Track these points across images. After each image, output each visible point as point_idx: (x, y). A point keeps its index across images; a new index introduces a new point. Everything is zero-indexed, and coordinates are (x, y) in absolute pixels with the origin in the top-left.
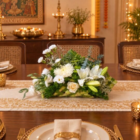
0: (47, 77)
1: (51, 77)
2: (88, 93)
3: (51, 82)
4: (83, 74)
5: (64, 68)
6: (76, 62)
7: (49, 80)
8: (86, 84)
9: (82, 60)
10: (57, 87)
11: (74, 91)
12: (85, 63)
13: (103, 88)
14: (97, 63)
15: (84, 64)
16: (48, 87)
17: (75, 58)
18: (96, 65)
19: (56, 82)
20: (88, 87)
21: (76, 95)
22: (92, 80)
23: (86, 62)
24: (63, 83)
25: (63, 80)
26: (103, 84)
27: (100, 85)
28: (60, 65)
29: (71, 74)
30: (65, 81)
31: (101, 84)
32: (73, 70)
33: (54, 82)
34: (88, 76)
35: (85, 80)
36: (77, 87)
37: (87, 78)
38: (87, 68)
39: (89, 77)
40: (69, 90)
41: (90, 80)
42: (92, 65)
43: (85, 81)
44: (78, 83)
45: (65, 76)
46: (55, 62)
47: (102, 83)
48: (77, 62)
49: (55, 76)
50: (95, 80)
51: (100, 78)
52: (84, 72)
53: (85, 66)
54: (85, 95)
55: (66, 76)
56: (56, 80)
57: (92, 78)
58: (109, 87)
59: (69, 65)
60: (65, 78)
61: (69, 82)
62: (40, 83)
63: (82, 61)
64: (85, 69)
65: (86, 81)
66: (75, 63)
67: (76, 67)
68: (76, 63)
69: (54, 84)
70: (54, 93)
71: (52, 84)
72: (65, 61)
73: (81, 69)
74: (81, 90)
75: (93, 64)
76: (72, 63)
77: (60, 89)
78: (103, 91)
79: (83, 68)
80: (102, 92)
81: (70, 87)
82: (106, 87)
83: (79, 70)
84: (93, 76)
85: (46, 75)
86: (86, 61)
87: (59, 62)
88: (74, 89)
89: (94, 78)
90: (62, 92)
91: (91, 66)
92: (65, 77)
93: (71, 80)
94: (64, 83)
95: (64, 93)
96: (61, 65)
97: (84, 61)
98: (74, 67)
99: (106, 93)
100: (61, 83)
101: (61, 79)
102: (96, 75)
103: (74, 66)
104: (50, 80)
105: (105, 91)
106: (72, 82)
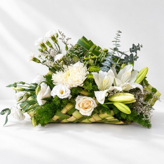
0: (40, 86)
1: (47, 88)
2: (114, 115)
3: (48, 96)
4: (104, 80)
5: (70, 70)
6: (92, 59)
7: (44, 92)
8: (109, 99)
9: (103, 55)
10: (59, 106)
11: (88, 112)
12: (108, 61)
13: (140, 106)
14: (129, 61)
15: (107, 63)
16: (43, 106)
17: (89, 53)
18: (127, 64)
19: (56, 96)
20: (113, 104)
21: (92, 120)
22: (121, 92)
23: (109, 59)
24: (68, 98)
25: (69, 92)
26: (140, 98)
27: (135, 101)
28: (62, 65)
29: (82, 82)
30: (71, 94)
31: (136, 98)
32: (85, 74)
33: (52, 97)
34: (113, 85)
35: (107, 92)
36: (93, 105)
37: (111, 88)
38: (111, 71)
39: (115, 87)
40: (78, 111)
41: (117, 93)
42: (121, 65)
43: (107, 94)
44: (95, 98)
45: (72, 85)
46: (55, 60)
47: (138, 96)
48: (94, 59)
49: (55, 85)
50: (125, 91)
51: (133, 89)
52: (106, 77)
53: (108, 66)
54: (107, 118)
55: (74, 86)
56: (56, 92)
57: (120, 89)
58: (149, 104)
59: (78, 65)
60: (72, 89)
61: (78, 96)
62: (28, 98)
63: (103, 57)
64: (107, 72)
65: (109, 94)
66: (90, 60)
67: (92, 68)
68: (91, 62)
69: (53, 100)
70: (53, 116)
71: (49, 100)
72: (72, 57)
73: (101, 72)
74: (100, 111)
75: (123, 63)
76: (84, 61)
77: (63, 108)
78: (140, 112)
79: (104, 71)
80: (139, 114)
81: (81, 106)
82: (144, 105)
83: (96, 73)
84: (122, 85)
85: (39, 84)
86: (110, 57)
87: (61, 60)
88: (88, 109)
89: (124, 88)
90: (67, 114)
91: (119, 66)
92: (72, 87)
93: (83, 92)
94: (70, 98)
95: (71, 115)
96: (64, 66)
97: (106, 56)
98: (87, 68)
99: (145, 115)
100: (65, 97)
101: (64, 91)
102: (128, 83)
103: (88, 66)
104: (45, 94)
105: (144, 112)
106: (83, 95)
